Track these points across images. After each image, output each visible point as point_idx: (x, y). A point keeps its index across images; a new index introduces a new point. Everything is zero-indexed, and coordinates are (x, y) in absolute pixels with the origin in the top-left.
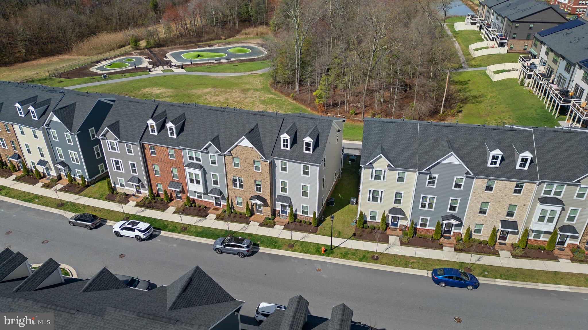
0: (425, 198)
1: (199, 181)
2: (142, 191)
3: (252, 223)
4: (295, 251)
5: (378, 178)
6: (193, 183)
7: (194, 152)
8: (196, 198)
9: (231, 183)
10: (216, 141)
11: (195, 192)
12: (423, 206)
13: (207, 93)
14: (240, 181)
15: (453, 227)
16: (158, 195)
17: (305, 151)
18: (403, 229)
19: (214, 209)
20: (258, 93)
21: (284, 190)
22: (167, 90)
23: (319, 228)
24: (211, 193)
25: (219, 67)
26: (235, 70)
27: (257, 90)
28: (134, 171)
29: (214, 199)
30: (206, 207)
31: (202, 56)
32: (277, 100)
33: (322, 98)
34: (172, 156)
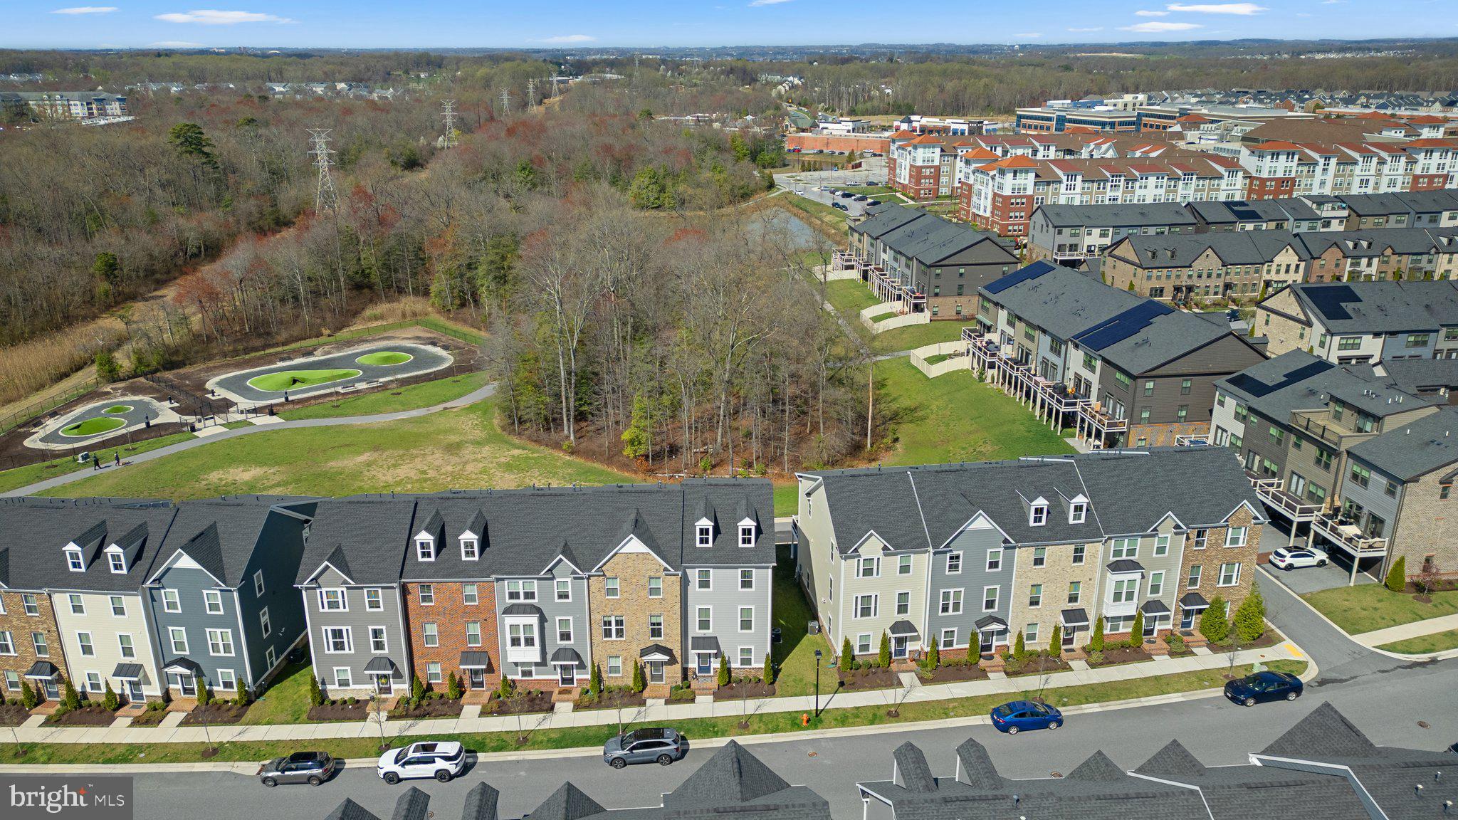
0: (946, 595)
1: (532, 639)
2: (394, 687)
3: (649, 702)
4: (755, 732)
5: (868, 572)
6: (519, 645)
7: (521, 582)
8: (519, 677)
9: (599, 630)
10: (567, 552)
11: (516, 664)
12: (945, 609)
13: (369, 465)
14: (619, 623)
15: (995, 637)
16: (430, 687)
17: (741, 545)
18: (917, 658)
19: (560, 693)
21: (704, 625)
22: (265, 469)
23: (776, 685)
24: (555, 658)
25: (359, 402)
28: (378, 646)
29: (559, 671)
30: (542, 693)
31: (303, 381)
32: (533, 458)
34: (472, 598)
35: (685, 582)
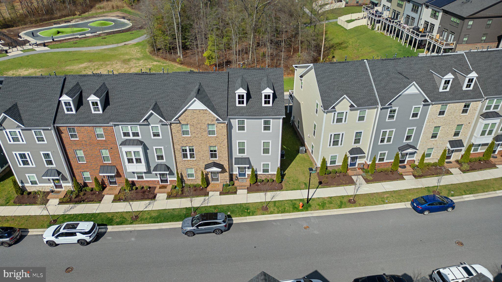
0: (385, 133)
1: (140, 159)
2: (63, 185)
3: (211, 193)
4: (271, 213)
5: (339, 120)
6: (133, 162)
7: (129, 127)
8: (136, 179)
9: (179, 155)
10: (156, 108)
11: (134, 173)
12: (382, 141)
13: (85, 68)
14: (191, 150)
15: (408, 156)
16: (85, 185)
17: (263, 105)
19: (160, 188)
20: (141, 62)
21: (242, 151)
22: (36, 70)
23: (283, 183)
24: (155, 169)
25: (86, 41)
26: (106, 42)
27: (138, 59)
28: (50, 162)
29: (159, 176)
30: (150, 188)
31: (62, 32)
32: (163, 66)
33: (212, 58)
34: (101, 136)
35: (229, 127)
